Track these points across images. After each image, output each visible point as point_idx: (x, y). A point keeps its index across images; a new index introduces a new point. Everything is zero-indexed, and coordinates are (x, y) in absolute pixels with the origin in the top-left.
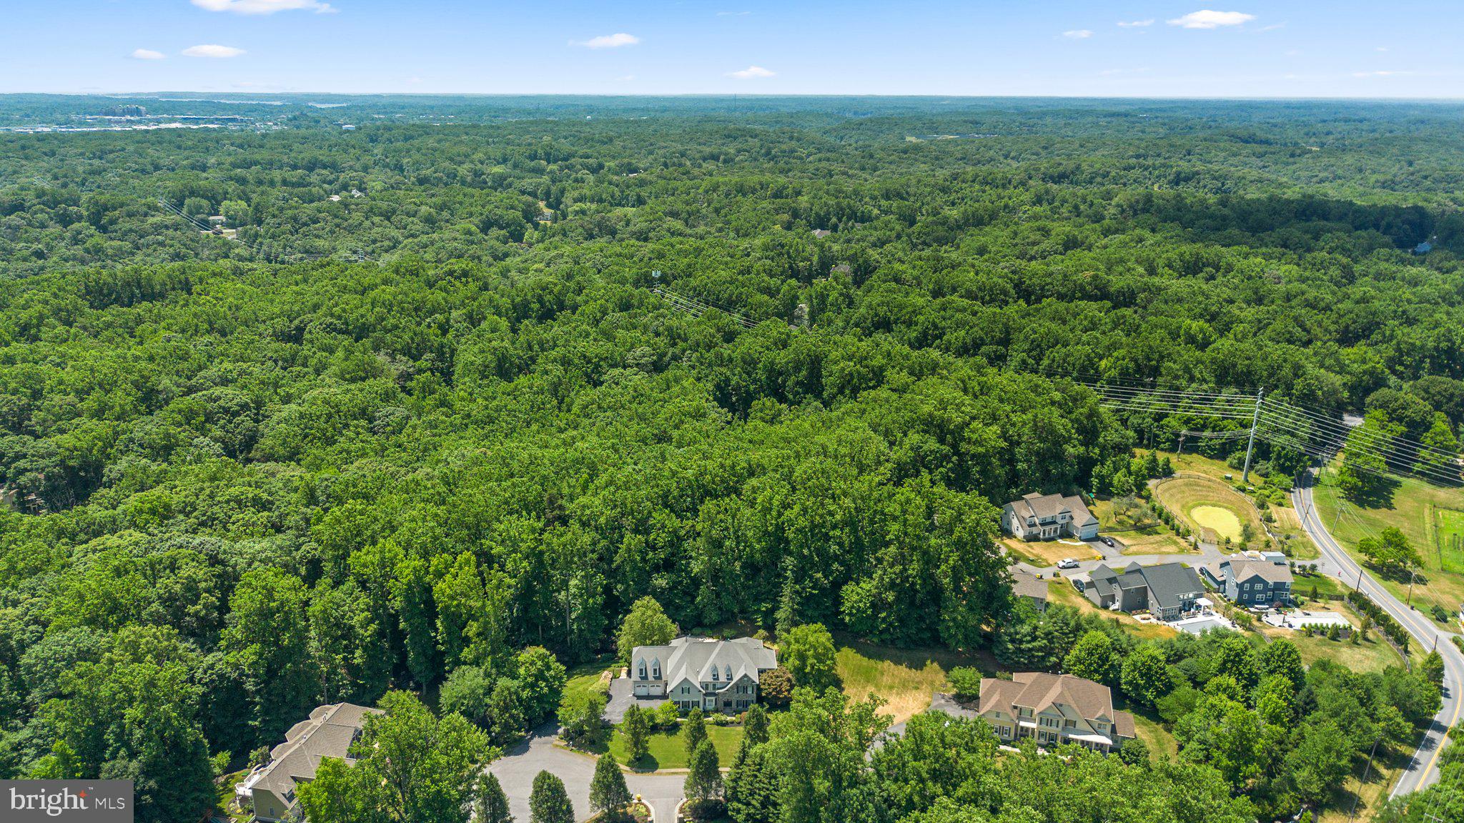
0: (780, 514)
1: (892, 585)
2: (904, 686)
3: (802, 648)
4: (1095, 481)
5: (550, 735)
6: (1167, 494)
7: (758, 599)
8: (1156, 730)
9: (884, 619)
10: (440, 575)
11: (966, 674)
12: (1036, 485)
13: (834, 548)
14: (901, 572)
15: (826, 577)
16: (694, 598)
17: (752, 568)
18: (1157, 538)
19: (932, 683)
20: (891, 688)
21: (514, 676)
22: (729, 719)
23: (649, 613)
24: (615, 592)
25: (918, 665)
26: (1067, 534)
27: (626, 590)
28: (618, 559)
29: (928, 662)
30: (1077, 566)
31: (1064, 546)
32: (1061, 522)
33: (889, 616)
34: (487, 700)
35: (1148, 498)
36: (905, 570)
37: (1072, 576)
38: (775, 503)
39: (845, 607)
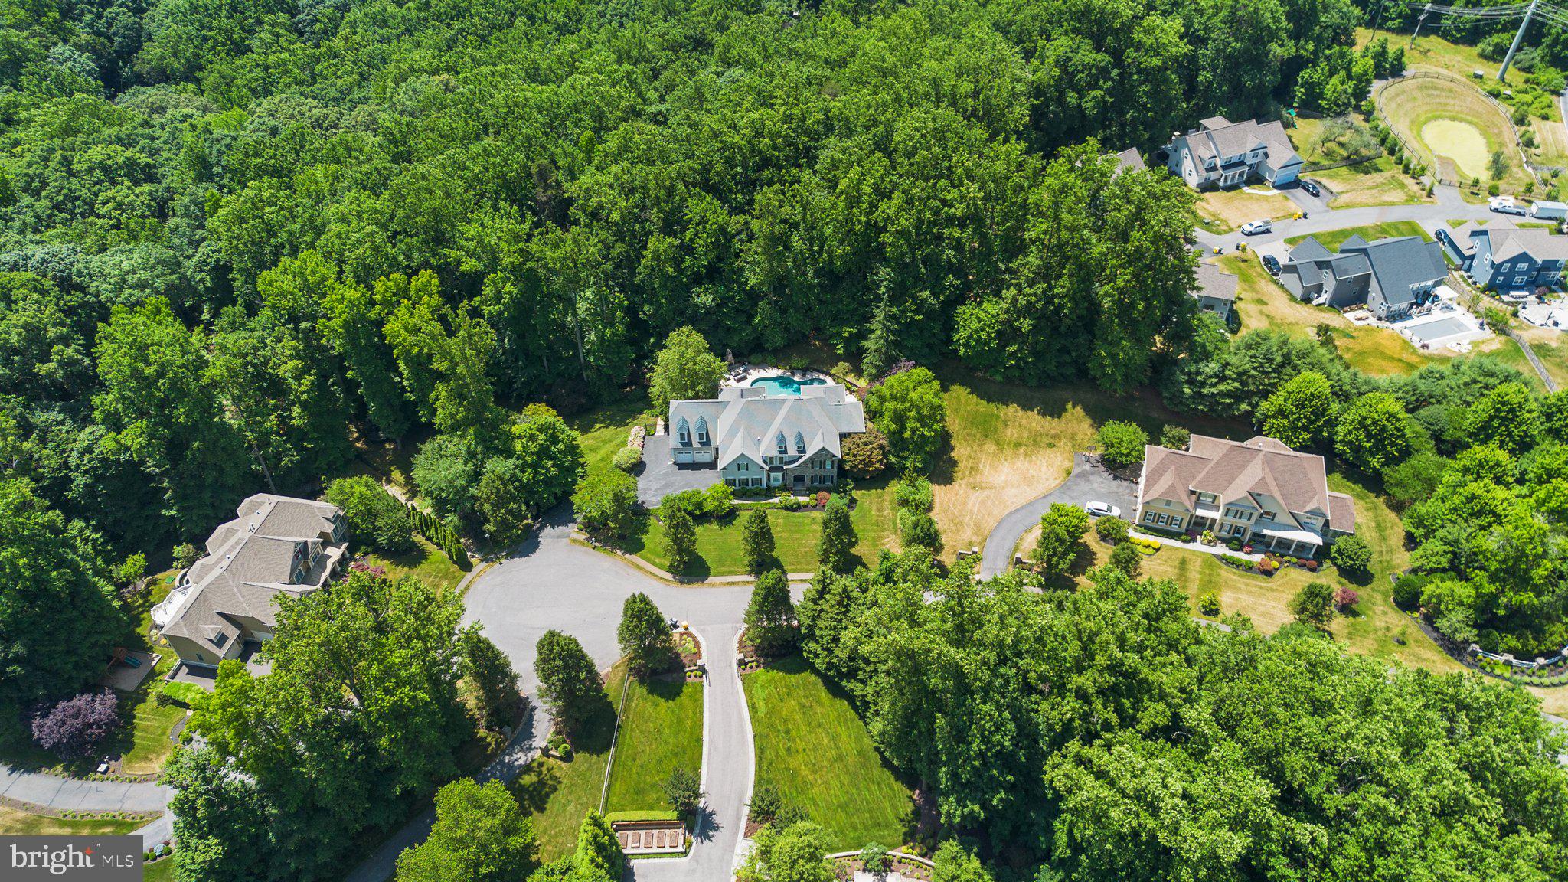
0: (873, 207)
1: (1029, 309)
2: (1036, 443)
3: (899, 406)
4: (1300, 91)
5: (565, 524)
6: (1393, 105)
7: (839, 319)
8: (1375, 507)
9: (1013, 355)
10: (390, 305)
11: (1124, 433)
12: (1219, 103)
13: (949, 253)
14: (1044, 292)
15: (934, 294)
16: (751, 317)
17: (831, 277)
18: (1376, 177)
19: (1072, 438)
20: (1017, 445)
21: (507, 453)
22: (803, 500)
23: (690, 354)
24: (641, 316)
25: (1054, 410)
26: (1256, 178)
27: (656, 311)
28: (642, 272)
29: (1069, 405)
30: (1268, 231)
31: (1250, 196)
32: (1249, 161)
33: (1020, 350)
34: (473, 491)
35: (1368, 115)
36: (1051, 288)
37: (1263, 248)
38: (866, 189)
39: (961, 336)
